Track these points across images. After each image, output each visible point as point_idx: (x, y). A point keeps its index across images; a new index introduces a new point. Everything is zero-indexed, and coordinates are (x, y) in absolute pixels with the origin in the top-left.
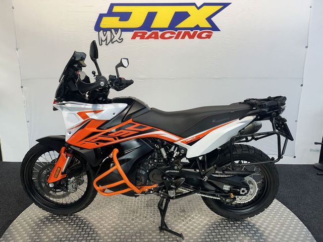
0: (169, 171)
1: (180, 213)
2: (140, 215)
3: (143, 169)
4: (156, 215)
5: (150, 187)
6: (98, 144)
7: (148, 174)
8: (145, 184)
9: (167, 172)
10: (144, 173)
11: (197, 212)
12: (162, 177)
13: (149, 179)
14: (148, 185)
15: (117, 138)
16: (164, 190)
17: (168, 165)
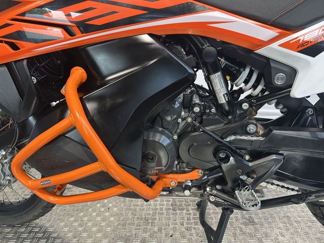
0: (233, 138)
1: (243, 227)
2: (160, 230)
3: (162, 133)
4: (193, 231)
5: (181, 178)
6: (15, 47)
7: (177, 144)
8: (170, 170)
9: (228, 139)
10: (165, 141)
11: (281, 225)
12: (216, 153)
13: (179, 157)
14: (177, 173)
15: (75, 30)
16: (218, 187)
17: (230, 122)
